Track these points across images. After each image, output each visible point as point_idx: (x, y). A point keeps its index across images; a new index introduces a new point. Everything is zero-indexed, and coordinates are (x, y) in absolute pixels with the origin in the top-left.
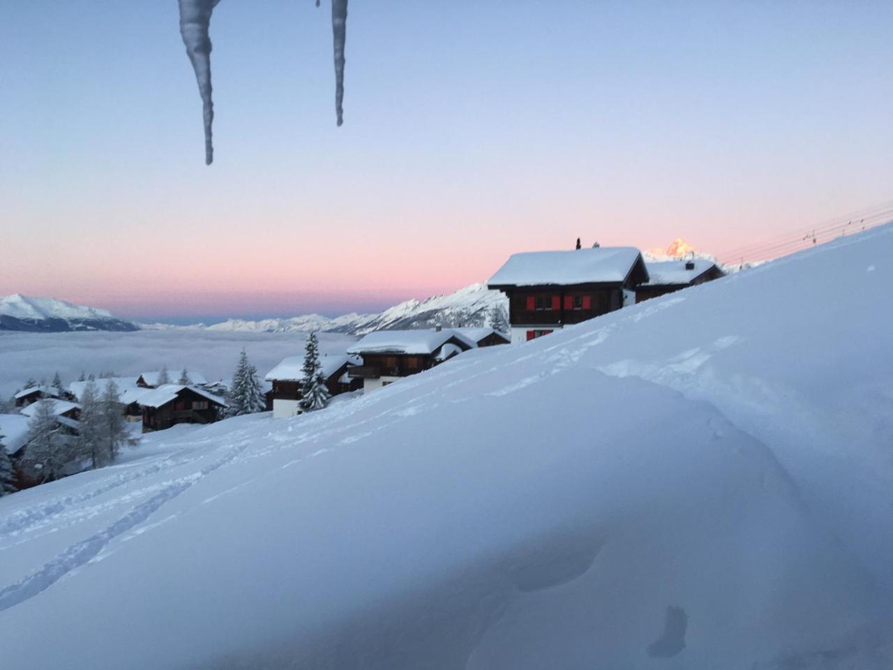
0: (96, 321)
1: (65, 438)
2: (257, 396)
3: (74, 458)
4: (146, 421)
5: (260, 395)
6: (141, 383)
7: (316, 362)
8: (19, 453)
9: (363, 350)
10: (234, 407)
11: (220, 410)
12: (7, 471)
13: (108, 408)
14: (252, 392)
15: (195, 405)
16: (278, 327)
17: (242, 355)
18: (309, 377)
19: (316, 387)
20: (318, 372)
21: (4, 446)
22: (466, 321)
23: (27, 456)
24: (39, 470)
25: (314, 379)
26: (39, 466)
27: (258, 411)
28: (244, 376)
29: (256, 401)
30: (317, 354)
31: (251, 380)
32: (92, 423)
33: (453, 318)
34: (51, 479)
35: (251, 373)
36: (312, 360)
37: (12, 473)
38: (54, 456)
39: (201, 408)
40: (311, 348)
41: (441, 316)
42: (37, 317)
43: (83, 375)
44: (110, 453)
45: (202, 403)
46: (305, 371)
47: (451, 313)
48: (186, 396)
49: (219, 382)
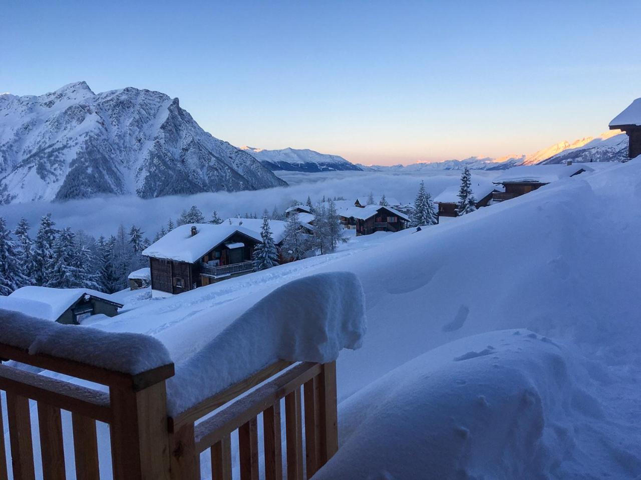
0: (334, 164)
1: (305, 236)
2: (431, 215)
3: (311, 248)
4: (358, 229)
5: (434, 214)
6: (357, 203)
7: (469, 190)
8: (280, 244)
9: (505, 181)
10: (416, 222)
11: (405, 223)
12: (274, 253)
13: (330, 218)
14: (428, 211)
15: (388, 218)
16: (454, 166)
17: (421, 186)
18: (463, 200)
19: (468, 207)
20: (470, 197)
21: (272, 239)
22: (611, 158)
23: (285, 246)
24: (291, 254)
25: (466, 202)
26: (291, 252)
27: (431, 224)
28: (422, 200)
29: (430, 218)
30: (470, 184)
31: (427, 203)
32: (320, 227)
33: (598, 156)
34: (298, 259)
35: (427, 198)
36: (465, 188)
37: (277, 255)
38: (299, 246)
39: (393, 221)
40: (465, 179)
41: (588, 155)
42: (300, 162)
43: (324, 199)
44: (332, 246)
45: (393, 218)
46: (460, 196)
47: (597, 152)
48: (383, 213)
49: (408, 205)
